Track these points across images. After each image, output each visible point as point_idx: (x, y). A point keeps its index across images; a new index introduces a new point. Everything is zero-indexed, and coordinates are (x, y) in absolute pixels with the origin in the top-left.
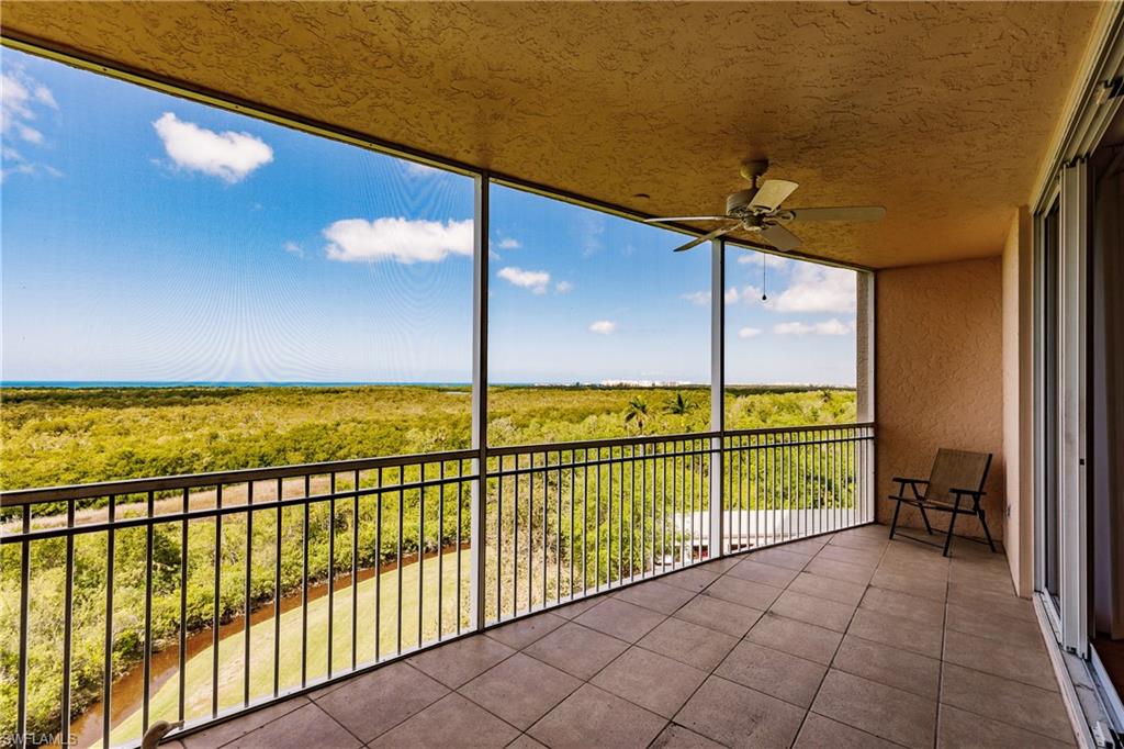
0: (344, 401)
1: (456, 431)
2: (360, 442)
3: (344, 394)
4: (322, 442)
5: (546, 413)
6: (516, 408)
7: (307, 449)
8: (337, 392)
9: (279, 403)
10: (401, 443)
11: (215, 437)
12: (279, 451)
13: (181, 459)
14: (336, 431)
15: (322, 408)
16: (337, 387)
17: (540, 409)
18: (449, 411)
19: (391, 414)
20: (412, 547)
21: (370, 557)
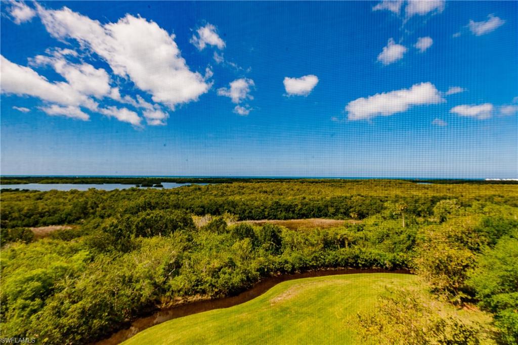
0: (360, 186)
1: (417, 205)
2: (361, 206)
3: (360, 183)
4: (343, 204)
5: (490, 199)
6: (464, 194)
7: (336, 206)
8: (358, 182)
9: (332, 186)
10: (382, 208)
11: (304, 198)
12: (325, 206)
13: (291, 206)
14: (351, 199)
15: (349, 189)
16: (358, 180)
17: (486, 195)
18: (415, 193)
19: (382, 193)
20: (378, 264)
21: (354, 263)
